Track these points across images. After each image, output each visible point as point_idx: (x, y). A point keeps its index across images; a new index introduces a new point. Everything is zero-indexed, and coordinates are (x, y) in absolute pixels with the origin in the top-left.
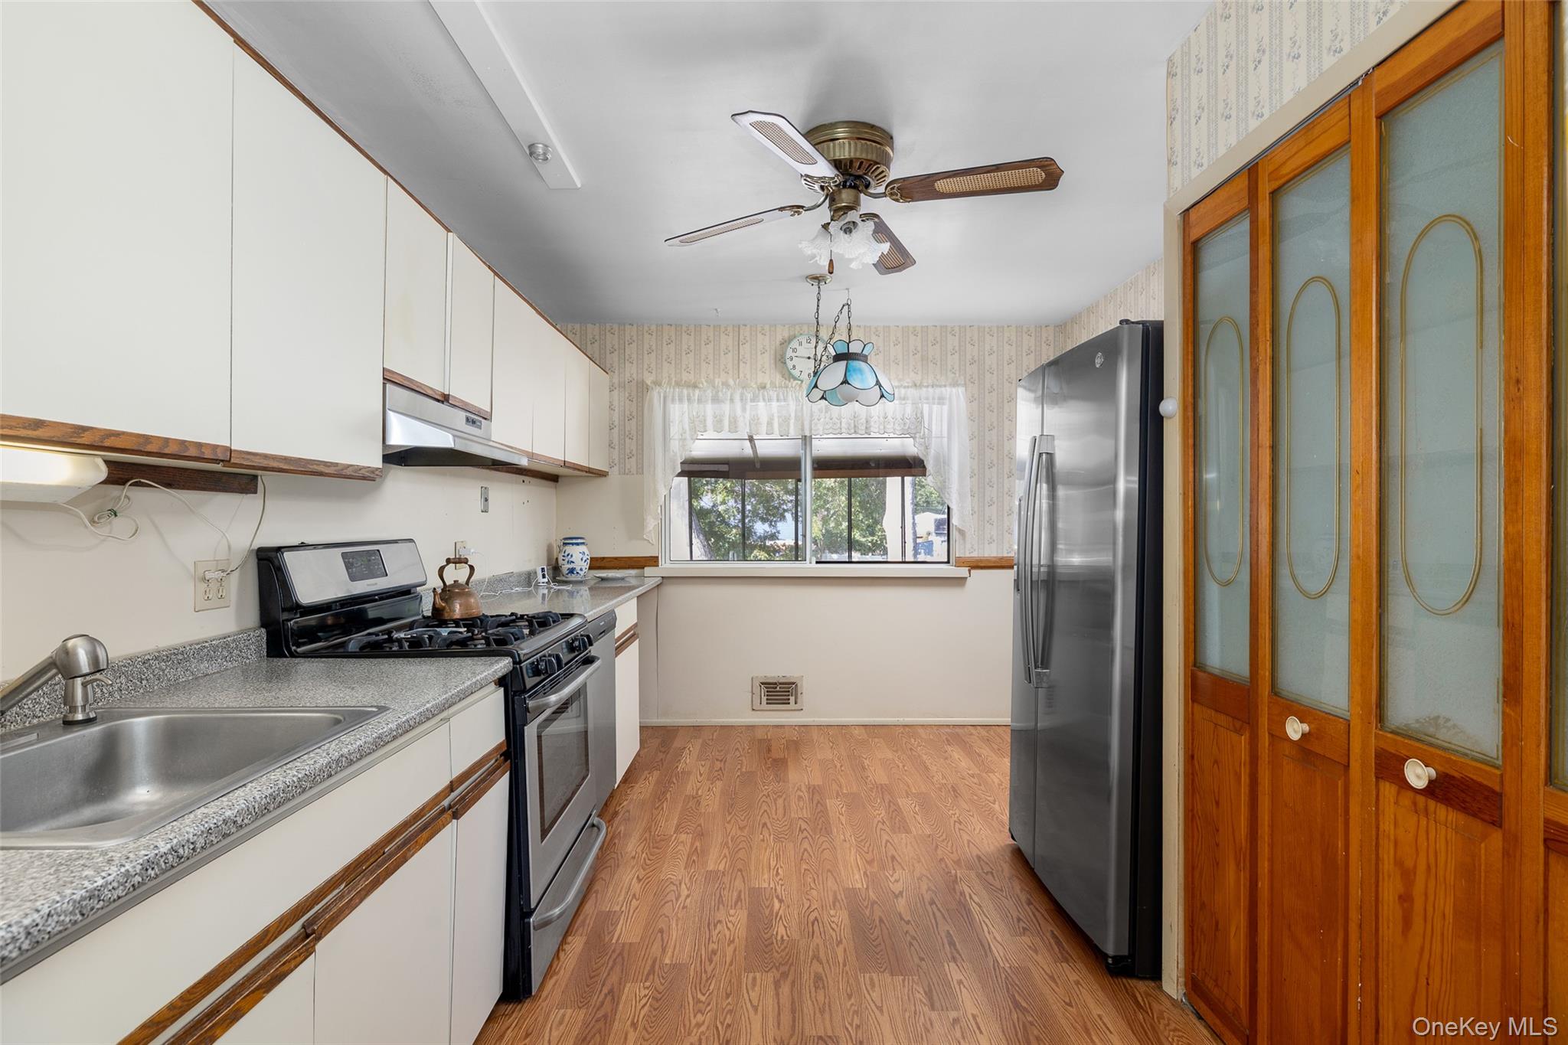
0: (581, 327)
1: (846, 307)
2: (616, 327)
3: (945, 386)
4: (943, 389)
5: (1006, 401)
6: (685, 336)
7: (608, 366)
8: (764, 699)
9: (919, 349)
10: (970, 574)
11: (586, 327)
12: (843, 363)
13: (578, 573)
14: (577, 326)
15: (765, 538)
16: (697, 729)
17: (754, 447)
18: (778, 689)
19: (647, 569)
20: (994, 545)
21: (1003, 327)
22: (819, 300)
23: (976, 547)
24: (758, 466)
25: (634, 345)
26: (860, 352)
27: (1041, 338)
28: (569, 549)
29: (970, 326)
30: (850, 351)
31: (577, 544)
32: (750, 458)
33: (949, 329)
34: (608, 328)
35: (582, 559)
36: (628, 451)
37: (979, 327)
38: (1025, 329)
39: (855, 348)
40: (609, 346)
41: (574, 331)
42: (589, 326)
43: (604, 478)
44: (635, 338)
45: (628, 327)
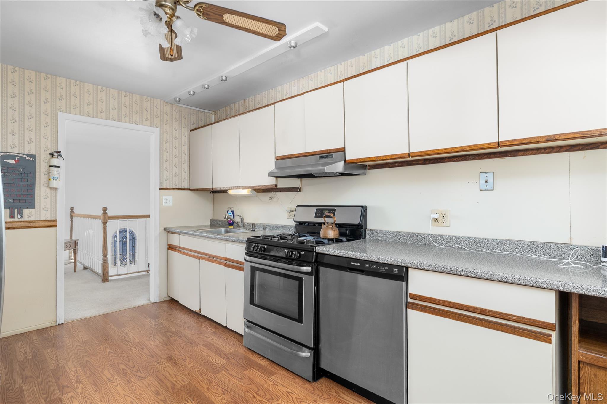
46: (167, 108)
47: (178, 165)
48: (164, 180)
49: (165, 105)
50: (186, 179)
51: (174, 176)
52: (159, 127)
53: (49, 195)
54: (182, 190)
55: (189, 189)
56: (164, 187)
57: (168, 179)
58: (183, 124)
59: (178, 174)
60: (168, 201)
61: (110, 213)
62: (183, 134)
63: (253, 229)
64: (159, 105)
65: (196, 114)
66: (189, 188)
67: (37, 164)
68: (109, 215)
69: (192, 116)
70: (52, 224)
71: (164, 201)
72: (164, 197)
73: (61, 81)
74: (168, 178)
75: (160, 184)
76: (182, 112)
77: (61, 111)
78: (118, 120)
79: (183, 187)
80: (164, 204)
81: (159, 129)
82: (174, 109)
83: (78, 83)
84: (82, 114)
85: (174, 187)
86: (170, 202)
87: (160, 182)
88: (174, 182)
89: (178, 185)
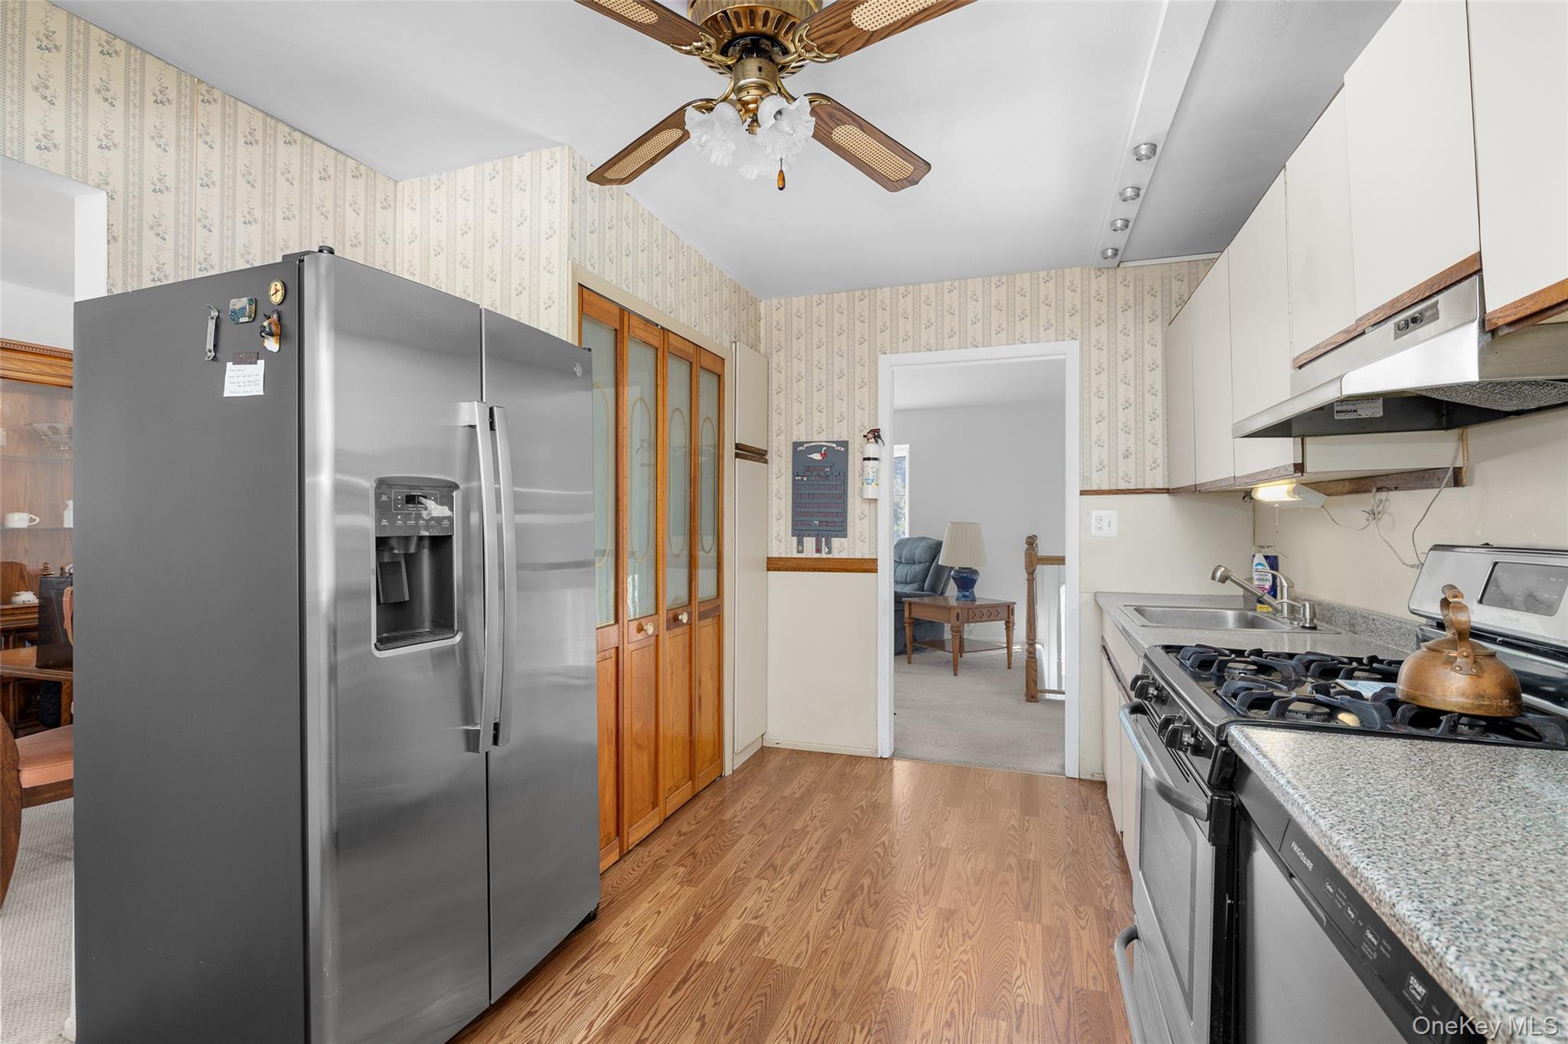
46: (1100, 284)
47: (1133, 426)
48: (1094, 470)
49: (1093, 276)
50: (1160, 461)
51: (1120, 457)
52: (1079, 337)
53: (866, 512)
54: (1144, 493)
55: (1168, 491)
56: (1095, 488)
57: (1104, 467)
58: (1148, 312)
59: (1132, 449)
60: (1105, 523)
61: (1043, 551)
62: (1147, 338)
63: (1308, 625)
64: (1078, 282)
65: (1189, 274)
66: (1166, 486)
67: (850, 457)
68: (1039, 554)
69: (1175, 284)
70: (868, 566)
71: (1094, 523)
72: (1095, 513)
73: (885, 294)
74: (1106, 463)
75: (1083, 479)
76: (1143, 280)
77: (883, 353)
78: (984, 343)
79: (1148, 486)
80: (1094, 532)
81: (1077, 343)
82: (1120, 279)
83: (910, 288)
84: (916, 349)
85: (1122, 486)
86: (1109, 526)
87: (1084, 477)
88: (1121, 474)
89: (1133, 481)
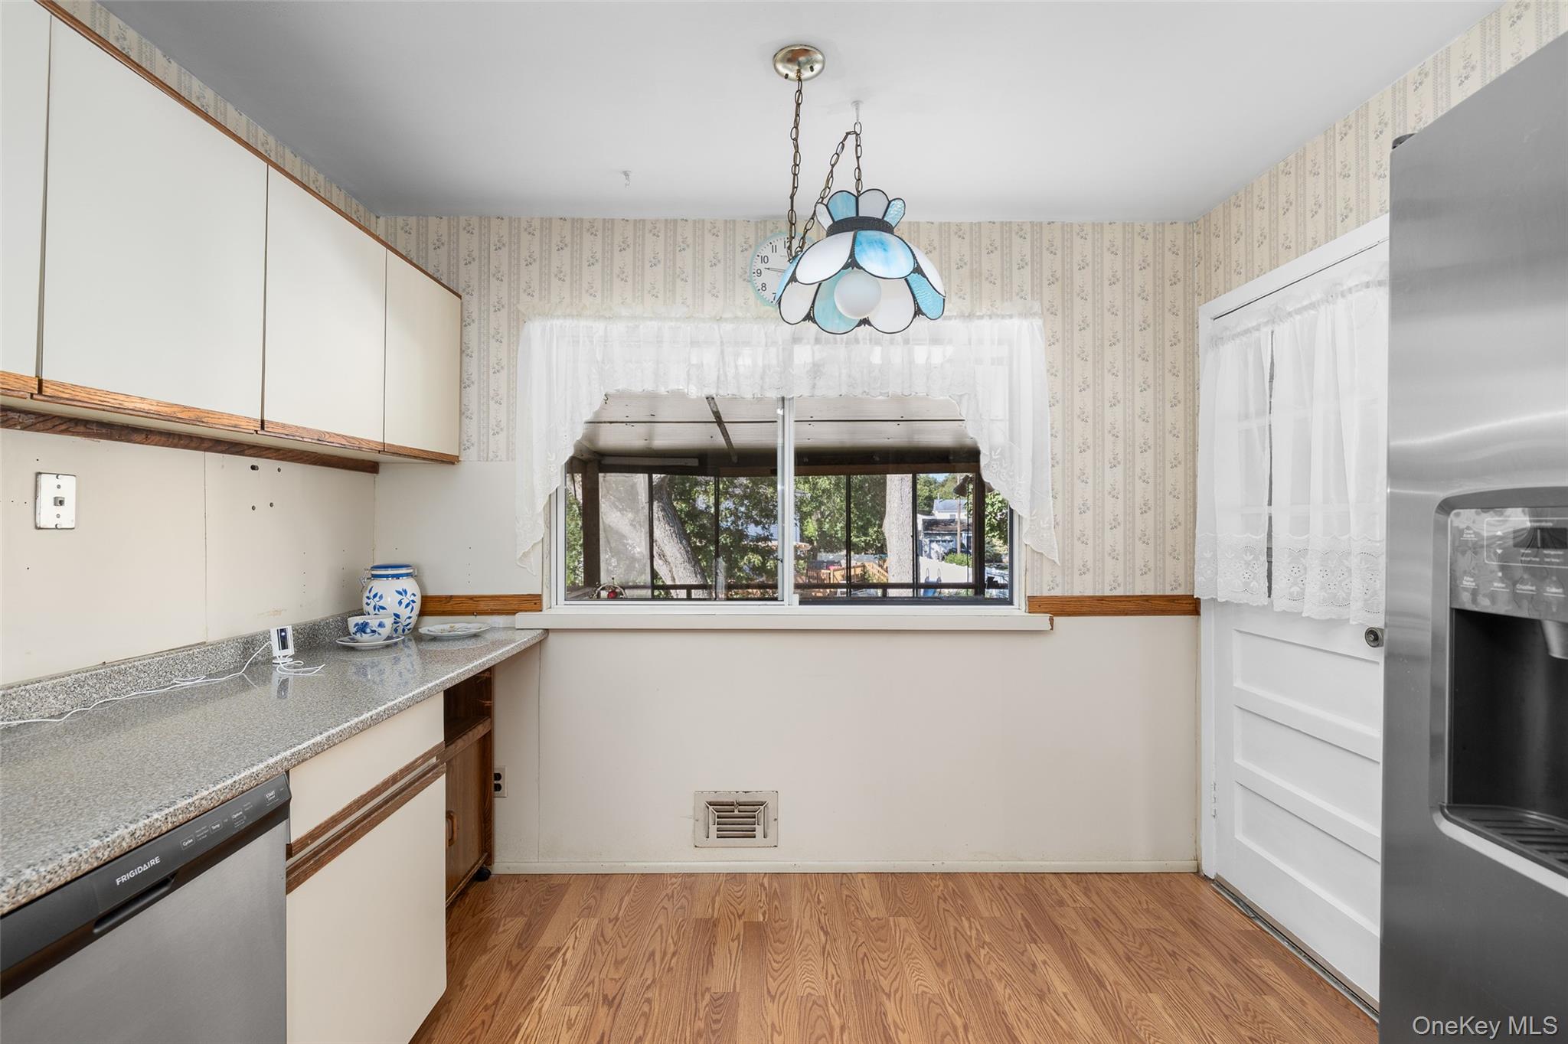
0: (418, 223)
1: (852, 138)
2: (475, 221)
3: (1011, 316)
4: (1007, 322)
5: (1107, 343)
6: (587, 236)
7: (462, 285)
8: (713, 829)
9: (967, 259)
10: (1052, 624)
11: (427, 221)
12: (848, 236)
13: (374, 631)
14: (412, 221)
15: (759, 539)
16: (600, 882)
17: (725, 433)
18: (736, 812)
19: (519, 616)
20: (1089, 577)
21: (1102, 224)
22: (798, 105)
23: (1059, 579)
24: (735, 459)
25: (505, 250)
26: (881, 218)
27: (1163, 243)
28: (378, 586)
29: (1049, 224)
30: (860, 215)
31: (398, 576)
32: (723, 449)
33: (1015, 228)
34: (463, 223)
35: (400, 603)
36: (493, 422)
37: (1063, 225)
38: (1138, 229)
39: (871, 208)
40: (463, 253)
41: (407, 228)
42: (433, 221)
43: (451, 466)
44: (505, 239)
45: (494, 223)
